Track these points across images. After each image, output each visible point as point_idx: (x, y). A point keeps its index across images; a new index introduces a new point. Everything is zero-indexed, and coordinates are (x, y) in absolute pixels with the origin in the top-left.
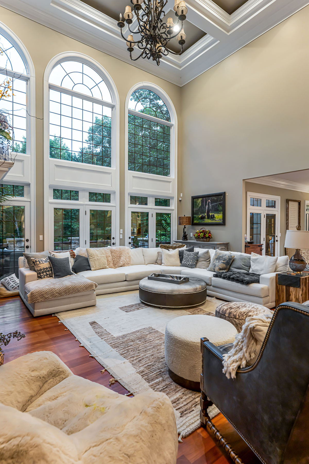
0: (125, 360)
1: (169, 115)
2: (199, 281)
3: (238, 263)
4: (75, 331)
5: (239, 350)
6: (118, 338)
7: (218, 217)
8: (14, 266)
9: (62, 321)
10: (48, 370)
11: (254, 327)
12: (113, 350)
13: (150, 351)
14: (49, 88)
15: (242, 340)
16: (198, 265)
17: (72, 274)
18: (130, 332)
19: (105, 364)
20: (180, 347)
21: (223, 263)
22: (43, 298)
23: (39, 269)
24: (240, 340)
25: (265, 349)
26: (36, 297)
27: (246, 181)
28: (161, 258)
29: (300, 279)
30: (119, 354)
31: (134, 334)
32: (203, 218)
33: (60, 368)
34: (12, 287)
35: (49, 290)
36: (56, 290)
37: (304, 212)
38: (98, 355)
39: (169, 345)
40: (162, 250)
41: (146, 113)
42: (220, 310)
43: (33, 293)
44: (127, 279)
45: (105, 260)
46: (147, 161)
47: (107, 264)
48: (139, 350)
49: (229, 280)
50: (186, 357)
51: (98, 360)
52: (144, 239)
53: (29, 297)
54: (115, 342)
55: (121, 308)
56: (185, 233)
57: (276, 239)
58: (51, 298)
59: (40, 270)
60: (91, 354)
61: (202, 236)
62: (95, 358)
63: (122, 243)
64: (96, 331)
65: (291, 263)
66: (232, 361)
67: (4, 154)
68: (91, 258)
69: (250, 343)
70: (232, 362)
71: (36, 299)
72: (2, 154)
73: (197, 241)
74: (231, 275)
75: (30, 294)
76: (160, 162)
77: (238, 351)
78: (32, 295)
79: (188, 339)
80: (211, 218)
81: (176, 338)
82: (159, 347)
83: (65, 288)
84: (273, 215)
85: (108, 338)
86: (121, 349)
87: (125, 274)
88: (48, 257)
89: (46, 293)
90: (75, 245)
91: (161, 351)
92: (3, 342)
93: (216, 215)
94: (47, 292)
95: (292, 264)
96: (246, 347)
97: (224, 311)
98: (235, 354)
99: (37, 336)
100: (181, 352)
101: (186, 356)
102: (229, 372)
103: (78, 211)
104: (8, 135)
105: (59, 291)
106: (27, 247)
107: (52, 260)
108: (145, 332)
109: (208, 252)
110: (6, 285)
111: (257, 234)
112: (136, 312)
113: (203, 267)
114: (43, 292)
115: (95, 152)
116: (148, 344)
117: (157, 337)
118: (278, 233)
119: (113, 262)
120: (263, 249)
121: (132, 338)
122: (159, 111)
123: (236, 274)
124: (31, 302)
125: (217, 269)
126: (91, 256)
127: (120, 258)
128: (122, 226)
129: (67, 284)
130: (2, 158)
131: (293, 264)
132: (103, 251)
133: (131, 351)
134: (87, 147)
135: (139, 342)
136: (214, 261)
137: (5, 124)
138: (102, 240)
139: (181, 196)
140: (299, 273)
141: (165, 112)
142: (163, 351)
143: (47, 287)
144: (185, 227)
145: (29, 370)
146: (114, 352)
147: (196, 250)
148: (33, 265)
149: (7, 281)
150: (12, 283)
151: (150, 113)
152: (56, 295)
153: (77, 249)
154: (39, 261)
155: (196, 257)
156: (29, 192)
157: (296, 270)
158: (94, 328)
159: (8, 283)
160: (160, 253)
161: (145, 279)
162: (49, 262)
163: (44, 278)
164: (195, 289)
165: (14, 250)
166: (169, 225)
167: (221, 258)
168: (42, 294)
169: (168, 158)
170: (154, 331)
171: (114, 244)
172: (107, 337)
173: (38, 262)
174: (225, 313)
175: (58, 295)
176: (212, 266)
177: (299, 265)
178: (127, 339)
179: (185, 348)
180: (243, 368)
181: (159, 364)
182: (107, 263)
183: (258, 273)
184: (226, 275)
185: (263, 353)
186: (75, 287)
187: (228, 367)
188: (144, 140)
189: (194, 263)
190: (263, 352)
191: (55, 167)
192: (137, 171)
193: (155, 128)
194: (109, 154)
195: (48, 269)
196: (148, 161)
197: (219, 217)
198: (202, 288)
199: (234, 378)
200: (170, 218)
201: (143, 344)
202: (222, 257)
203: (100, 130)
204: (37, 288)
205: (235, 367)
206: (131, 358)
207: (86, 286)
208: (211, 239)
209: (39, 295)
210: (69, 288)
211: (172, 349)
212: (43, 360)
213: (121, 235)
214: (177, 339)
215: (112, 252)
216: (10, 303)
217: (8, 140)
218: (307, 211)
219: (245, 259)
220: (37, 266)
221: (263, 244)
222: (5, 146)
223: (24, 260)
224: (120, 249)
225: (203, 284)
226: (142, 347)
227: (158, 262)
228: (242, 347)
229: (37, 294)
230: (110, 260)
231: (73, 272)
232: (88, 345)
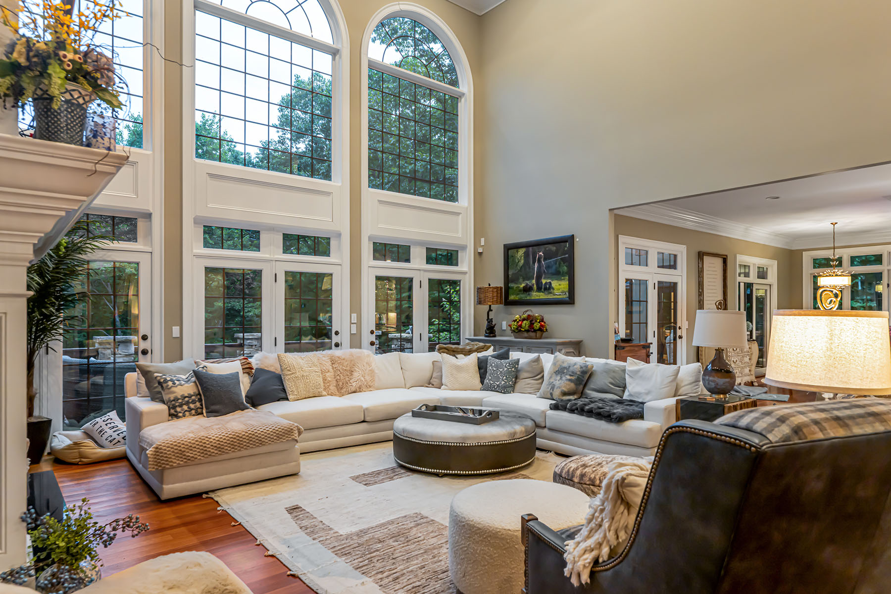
0: (365, 579)
1: (456, 74)
2: (519, 417)
3: (600, 381)
4: (255, 526)
5: (597, 528)
6: (349, 537)
7: (560, 287)
8: (115, 395)
9: (225, 507)
10: (203, 587)
11: (623, 479)
12: (339, 559)
13: (417, 559)
14: (195, 7)
15: (601, 507)
16: (518, 386)
17: (247, 408)
18: (374, 525)
19: (322, 589)
20: (480, 542)
21: (570, 380)
22: (182, 458)
23: (172, 399)
24: (598, 507)
25: (644, 517)
26: (166, 457)
27: (616, 212)
28: (439, 374)
29: (724, 407)
30: (351, 568)
31: (383, 528)
32: (527, 289)
33: (228, 585)
34: (110, 439)
35: (197, 441)
36: (211, 440)
37: (735, 279)
38: (306, 572)
39: (458, 540)
40: (442, 357)
41: (405, 69)
42: (562, 472)
43: (161, 449)
44: (367, 419)
45: (318, 378)
46: (408, 171)
47: (322, 387)
48: (393, 559)
49: (583, 415)
50: (492, 561)
51: (305, 581)
52: (404, 335)
53: (152, 456)
54: (343, 544)
55: (355, 478)
56: (490, 321)
57: (679, 333)
58: (199, 457)
59: (174, 400)
60: (290, 570)
61: (527, 328)
62: (300, 576)
63: (355, 341)
64: (300, 524)
65: (707, 378)
66: (582, 549)
67: (106, 139)
68: (289, 375)
69: (616, 512)
70: (583, 552)
71: (167, 461)
72: (102, 138)
73: (516, 338)
74: (585, 405)
75: (154, 450)
76: (436, 173)
77: (593, 531)
78: (158, 452)
79: (496, 524)
80: (546, 289)
81: (471, 523)
82: (436, 551)
83: (231, 436)
84: (672, 284)
85: (328, 537)
86: (355, 557)
87: (361, 407)
88: (194, 371)
89: (190, 448)
90: (251, 350)
91: (441, 558)
92: (101, 539)
93: (555, 284)
94: (191, 446)
95: (708, 380)
96: (609, 520)
97: (570, 473)
98: (588, 537)
99: (171, 538)
100: (482, 552)
101: (491, 559)
102: (576, 572)
103: (258, 274)
104: (114, 99)
105: (218, 442)
106: (145, 352)
107: (200, 378)
108: (407, 524)
109: (538, 360)
110: (96, 436)
111: (640, 323)
112: (388, 484)
113: (529, 390)
114: (183, 446)
115: (294, 150)
116: (413, 546)
117: (432, 532)
118: (682, 321)
119: (335, 382)
120: (652, 353)
121: (378, 535)
122: (433, 65)
123: (595, 402)
124: (156, 467)
125: (557, 393)
126: (289, 370)
127: (352, 375)
128: (356, 306)
129: (236, 429)
130: (101, 145)
131: (711, 378)
132: (316, 361)
133: (378, 561)
134: (277, 139)
135: (394, 544)
136: (551, 378)
137: (110, 74)
138: (311, 339)
139: (483, 244)
140: (722, 396)
141: (447, 69)
142: (445, 558)
143: (191, 435)
144: (490, 310)
145: (164, 587)
146: (341, 563)
147: (514, 355)
148: (159, 389)
149: (97, 426)
150: (110, 432)
151: (415, 69)
152: (212, 451)
153: (257, 356)
154: (171, 380)
155: (513, 369)
156: (149, 233)
157: (716, 390)
158: (296, 518)
159: (101, 431)
160: (437, 363)
161: (407, 416)
162: (195, 382)
163: (184, 416)
164: (511, 434)
165: (114, 360)
166: (456, 306)
167: (565, 371)
168: (181, 450)
169: (453, 165)
170: (425, 520)
171: (337, 345)
172: (326, 536)
173: (170, 383)
174: (573, 476)
175: (216, 452)
176: (548, 388)
177: (721, 381)
178: (368, 538)
179: (490, 543)
180: (604, 561)
181: (436, 583)
182: (322, 384)
183: (640, 400)
184: (576, 404)
185: (641, 526)
186: (254, 435)
187: (574, 563)
188: (401, 126)
189: (511, 383)
190: (640, 522)
191: (208, 178)
192: (389, 189)
193: (424, 101)
194: (325, 156)
195: (193, 397)
196: (410, 170)
197: (562, 286)
198: (526, 431)
199: (586, 583)
200: (458, 292)
201: (403, 547)
202: (567, 368)
203: (304, 104)
204: (168, 437)
205: (588, 561)
206: (377, 573)
207: (277, 432)
208: (545, 334)
209: (173, 452)
210: (240, 435)
211: (463, 547)
212: (191, 568)
213: (354, 327)
214: (473, 526)
215: (333, 361)
216: (107, 475)
217: (113, 110)
218: (739, 276)
219: (614, 372)
220: (167, 391)
221: (652, 343)
222: (108, 120)
223: (138, 379)
224: (352, 355)
225: (529, 423)
226: (400, 552)
227: (433, 381)
228: (602, 520)
229: (169, 451)
230: (330, 379)
231: (248, 405)
232: (283, 553)
